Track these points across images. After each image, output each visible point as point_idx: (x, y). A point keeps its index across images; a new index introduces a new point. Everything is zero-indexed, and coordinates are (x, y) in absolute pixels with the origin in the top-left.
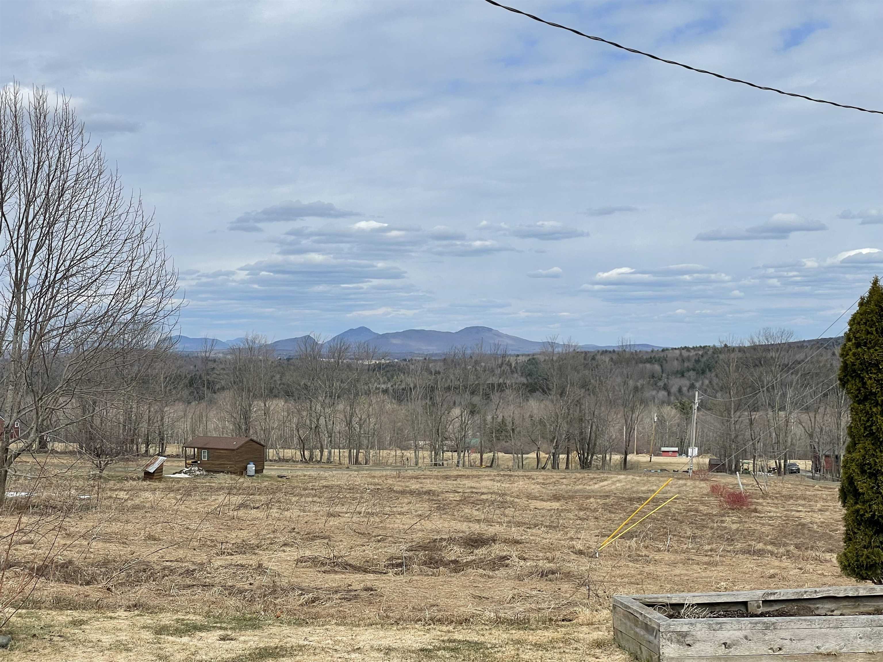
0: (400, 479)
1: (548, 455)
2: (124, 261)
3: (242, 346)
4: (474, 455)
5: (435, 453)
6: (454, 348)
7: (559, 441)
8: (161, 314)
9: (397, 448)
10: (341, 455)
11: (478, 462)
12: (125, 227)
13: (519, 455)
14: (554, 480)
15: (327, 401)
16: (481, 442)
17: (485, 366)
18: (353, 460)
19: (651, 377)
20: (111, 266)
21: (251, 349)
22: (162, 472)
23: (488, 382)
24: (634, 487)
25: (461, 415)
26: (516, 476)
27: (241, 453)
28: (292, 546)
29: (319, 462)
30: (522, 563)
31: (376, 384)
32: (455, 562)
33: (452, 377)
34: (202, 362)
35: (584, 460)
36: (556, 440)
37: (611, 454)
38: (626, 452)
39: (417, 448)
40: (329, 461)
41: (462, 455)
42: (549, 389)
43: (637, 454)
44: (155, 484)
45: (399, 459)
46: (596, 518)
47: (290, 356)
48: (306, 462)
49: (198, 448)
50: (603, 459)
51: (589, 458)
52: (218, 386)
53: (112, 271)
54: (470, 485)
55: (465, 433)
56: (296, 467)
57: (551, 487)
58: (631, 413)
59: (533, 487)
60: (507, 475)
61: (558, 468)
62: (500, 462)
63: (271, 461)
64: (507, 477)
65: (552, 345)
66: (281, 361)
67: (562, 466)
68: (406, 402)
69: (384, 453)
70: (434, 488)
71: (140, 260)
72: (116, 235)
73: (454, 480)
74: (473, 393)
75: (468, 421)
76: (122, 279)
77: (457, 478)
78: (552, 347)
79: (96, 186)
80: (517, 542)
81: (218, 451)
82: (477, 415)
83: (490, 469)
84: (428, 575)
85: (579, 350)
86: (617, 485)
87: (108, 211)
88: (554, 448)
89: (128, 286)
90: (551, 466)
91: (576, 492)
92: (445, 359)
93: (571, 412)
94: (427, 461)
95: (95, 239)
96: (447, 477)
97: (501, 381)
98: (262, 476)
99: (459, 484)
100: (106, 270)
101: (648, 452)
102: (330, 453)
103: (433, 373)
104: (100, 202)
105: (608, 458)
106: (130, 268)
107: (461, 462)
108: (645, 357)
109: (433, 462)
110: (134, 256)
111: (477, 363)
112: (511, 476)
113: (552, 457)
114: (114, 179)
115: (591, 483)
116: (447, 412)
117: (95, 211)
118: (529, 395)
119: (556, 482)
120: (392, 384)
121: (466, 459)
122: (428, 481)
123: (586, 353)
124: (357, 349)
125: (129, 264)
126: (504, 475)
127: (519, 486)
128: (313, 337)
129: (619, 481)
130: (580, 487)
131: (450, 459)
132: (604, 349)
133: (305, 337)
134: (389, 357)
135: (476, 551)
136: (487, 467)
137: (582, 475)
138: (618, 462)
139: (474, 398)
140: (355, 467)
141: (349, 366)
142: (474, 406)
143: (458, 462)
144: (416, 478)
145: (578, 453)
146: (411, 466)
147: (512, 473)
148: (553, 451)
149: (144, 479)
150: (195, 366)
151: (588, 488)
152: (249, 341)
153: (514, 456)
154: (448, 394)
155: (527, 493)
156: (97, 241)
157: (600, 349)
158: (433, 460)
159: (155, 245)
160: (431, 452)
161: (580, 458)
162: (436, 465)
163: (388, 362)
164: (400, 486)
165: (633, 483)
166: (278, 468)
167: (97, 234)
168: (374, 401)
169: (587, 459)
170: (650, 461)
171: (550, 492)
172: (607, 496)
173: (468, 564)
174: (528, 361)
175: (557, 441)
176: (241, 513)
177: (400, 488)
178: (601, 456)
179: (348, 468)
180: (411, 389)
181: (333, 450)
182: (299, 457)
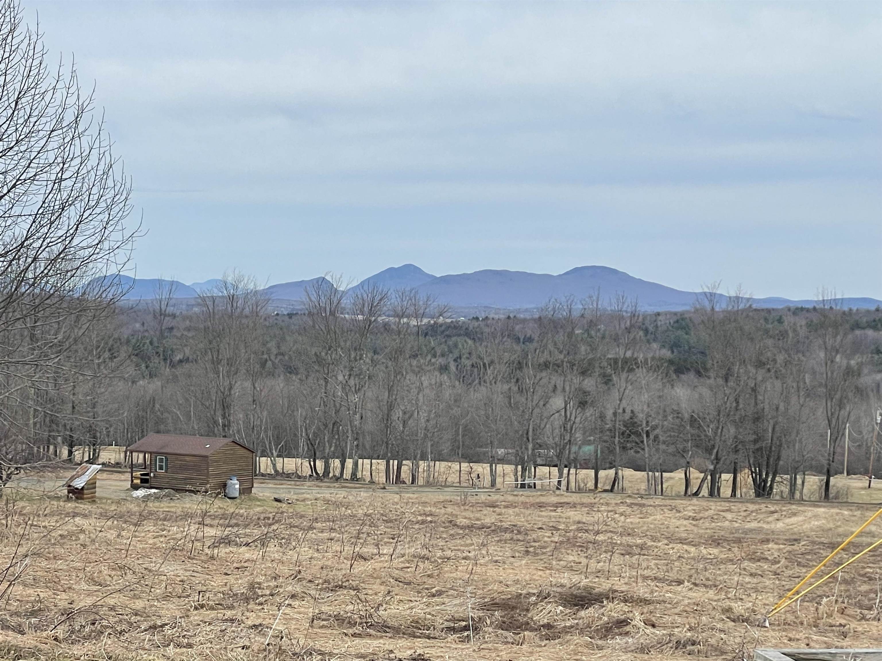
0: (467, 507)
1: (703, 475)
2: (50, 165)
3: (216, 293)
4: (584, 471)
5: (522, 468)
6: (553, 300)
7: (720, 452)
8: (106, 245)
9: (461, 460)
10: (373, 468)
11: (591, 485)
12: (50, 111)
13: (657, 474)
14: (711, 512)
15: (352, 382)
16: (596, 451)
17: (605, 331)
18: (393, 476)
19: (874, 351)
20: (31, 172)
21: (232, 298)
22: (95, 488)
23: (610, 356)
24: (840, 526)
25: (565, 408)
26: (651, 506)
27: (216, 462)
28: (303, 599)
29: (337, 479)
30: (649, 630)
31: (429, 357)
32: (548, 626)
33: (550, 347)
34: (155, 316)
35: (760, 484)
36: (715, 451)
37: (804, 474)
38: (828, 471)
39: (493, 460)
40: (354, 477)
41: (566, 470)
42: (706, 370)
43: (848, 474)
44: (84, 507)
45: (464, 477)
46: (776, 574)
47: (293, 309)
48: (318, 478)
49: (151, 453)
50: (791, 483)
51: (769, 479)
52: (179, 357)
53: (33, 179)
54: (577, 519)
55: (571, 437)
56: (302, 485)
57: (707, 525)
58: (838, 408)
59: (678, 523)
60: (636, 504)
61: (719, 495)
62: (626, 484)
63: (263, 475)
64: (635, 508)
65: (711, 296)
66: (278, 318)
67: (726, 491)
68: (478, 385)
69: (441, 466)
70: (520, 521)
71: (73, 163)
72: (37, 123)
73: (551, 510)
74: (584, 373)
75: (575, 418)
76: (48, 192)
77: (557, 507)
78: (710, 301)
79: (8, 49)
80: (646, 602)
81: (182, 458)
82: (591, 409)
83: (611, 495)
84: (507, 643)
85: (754, 306)
86: (813, 523)
87: (26, 87)
88: (712, 463)
89: (57, 203)
90: (707, 491)
91: (745, 532)
92: (540, 318)
93: (741, 406)
94: (510, 480)
95: (6, 130)
96: (541, 506)
97: (629, 354)
98: (250, 500)
99: (560, 517)
100: (22, 177)
101: (866, 473)
102: (356, 464)
103: (522, 340)
104: (13, 74)
105: (799, 481)
106: (60, 175)
107: (564, 483)
108: (865, 320)
109: (519, 482)
110: (65, 157)
111: (592, 324)
112: (644, 505)
113: (709, 477)
114: (34, 38)
115: (770, 519)
116: (541, 403)
117: (5, 88)
118: (674, 376)
119: (715, 517)
120: (455, 356)
121: (572, 478)
122: (511, 511)
123: (769, 311)
124: (399, 300)
125: (58, 169)
126: (632, 504)
127: (656, 522)
128: (330, 280)
129: (816, 516)
130: (754, 525)
131: (546, 478)
132: (800, 306)
133: (317, 280)
134: (450, 314)
135: (582, 613)
136: (605, 491)
137: (757, 507)
138: (815, 487)
139: (586, 381)
140: (395, 488)
141: (386, 326)
142: (586, 393)
143: (559, 482)
144: (493, 505)
145: (752, 472)
146: (484, 488)
147: (644, 501)
148: (712, 467)
149: (68, 499)
150: (143, 324)
151: (765, 526)
152: (229, 285)
153: (648, 474)
154: (544, 374)
155: (668, 532)
156: (9, 132)
157: (791, 305)
158: (519, 478)
159: (98, 140)
160: (517, 466)
161: (754, 480)
162: (523, 486)
163: (449, 321)
164: (466, 518)
165: (838, 521)
166: (275, 486)
167: (8, 122)
168: (426, 383)
169: (765, 481)
170: (869, 487)
171: (703, 531)
172: (796, 540)
173: (567, 630)
174: (674, 322)
175: (717, 452)
176: (223, 551)
177: (464, 522)
178: (789, 477)
179: (384, 488)
180: (484, 365)
181: (360, 461)
182: (307, 471)
